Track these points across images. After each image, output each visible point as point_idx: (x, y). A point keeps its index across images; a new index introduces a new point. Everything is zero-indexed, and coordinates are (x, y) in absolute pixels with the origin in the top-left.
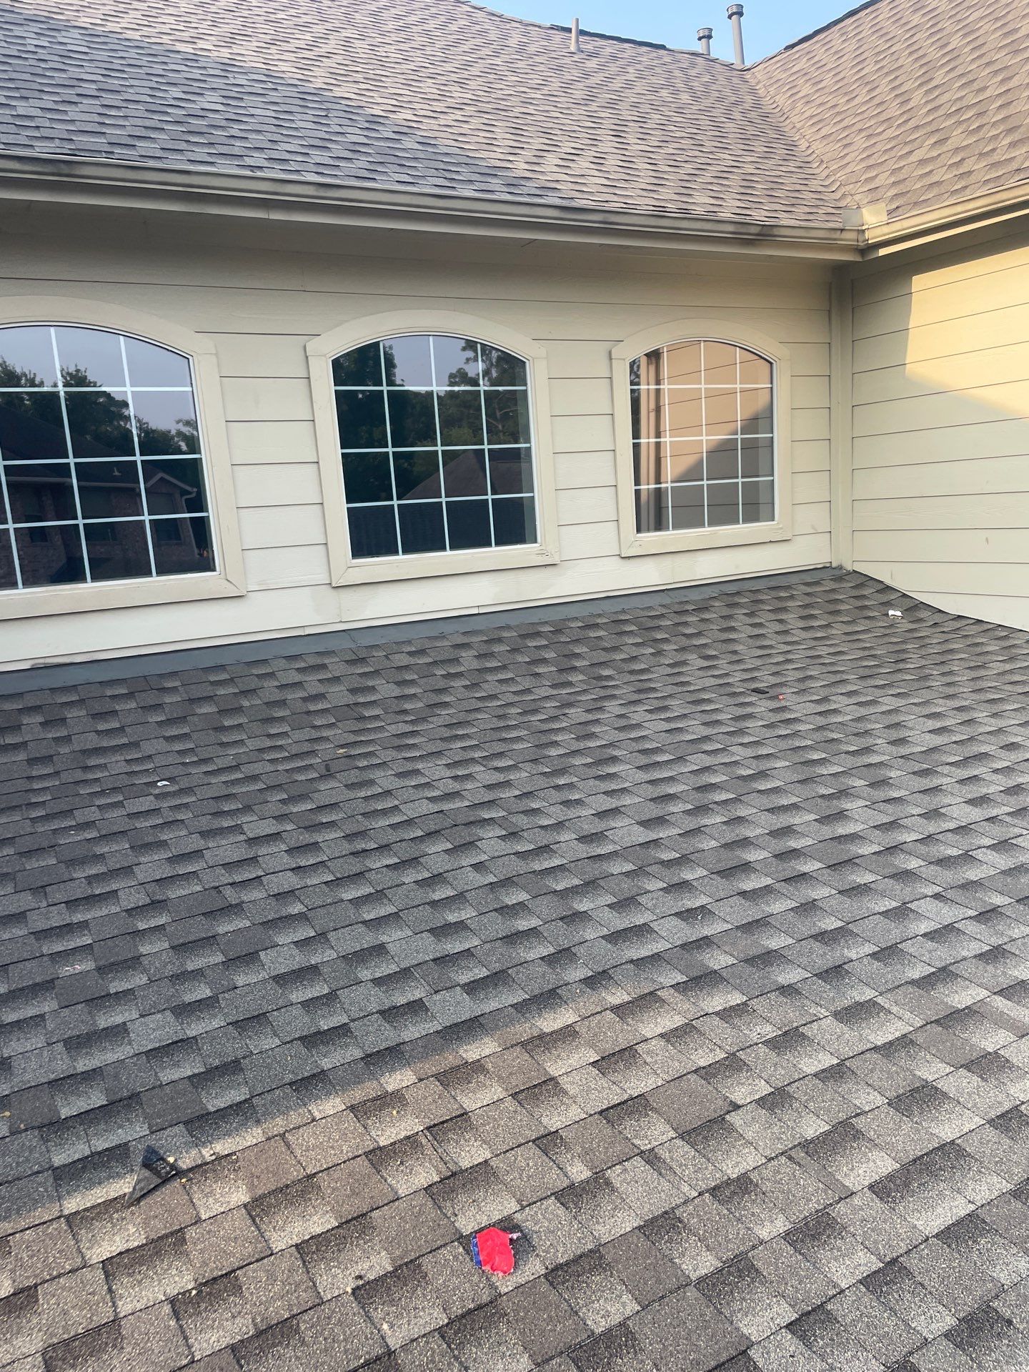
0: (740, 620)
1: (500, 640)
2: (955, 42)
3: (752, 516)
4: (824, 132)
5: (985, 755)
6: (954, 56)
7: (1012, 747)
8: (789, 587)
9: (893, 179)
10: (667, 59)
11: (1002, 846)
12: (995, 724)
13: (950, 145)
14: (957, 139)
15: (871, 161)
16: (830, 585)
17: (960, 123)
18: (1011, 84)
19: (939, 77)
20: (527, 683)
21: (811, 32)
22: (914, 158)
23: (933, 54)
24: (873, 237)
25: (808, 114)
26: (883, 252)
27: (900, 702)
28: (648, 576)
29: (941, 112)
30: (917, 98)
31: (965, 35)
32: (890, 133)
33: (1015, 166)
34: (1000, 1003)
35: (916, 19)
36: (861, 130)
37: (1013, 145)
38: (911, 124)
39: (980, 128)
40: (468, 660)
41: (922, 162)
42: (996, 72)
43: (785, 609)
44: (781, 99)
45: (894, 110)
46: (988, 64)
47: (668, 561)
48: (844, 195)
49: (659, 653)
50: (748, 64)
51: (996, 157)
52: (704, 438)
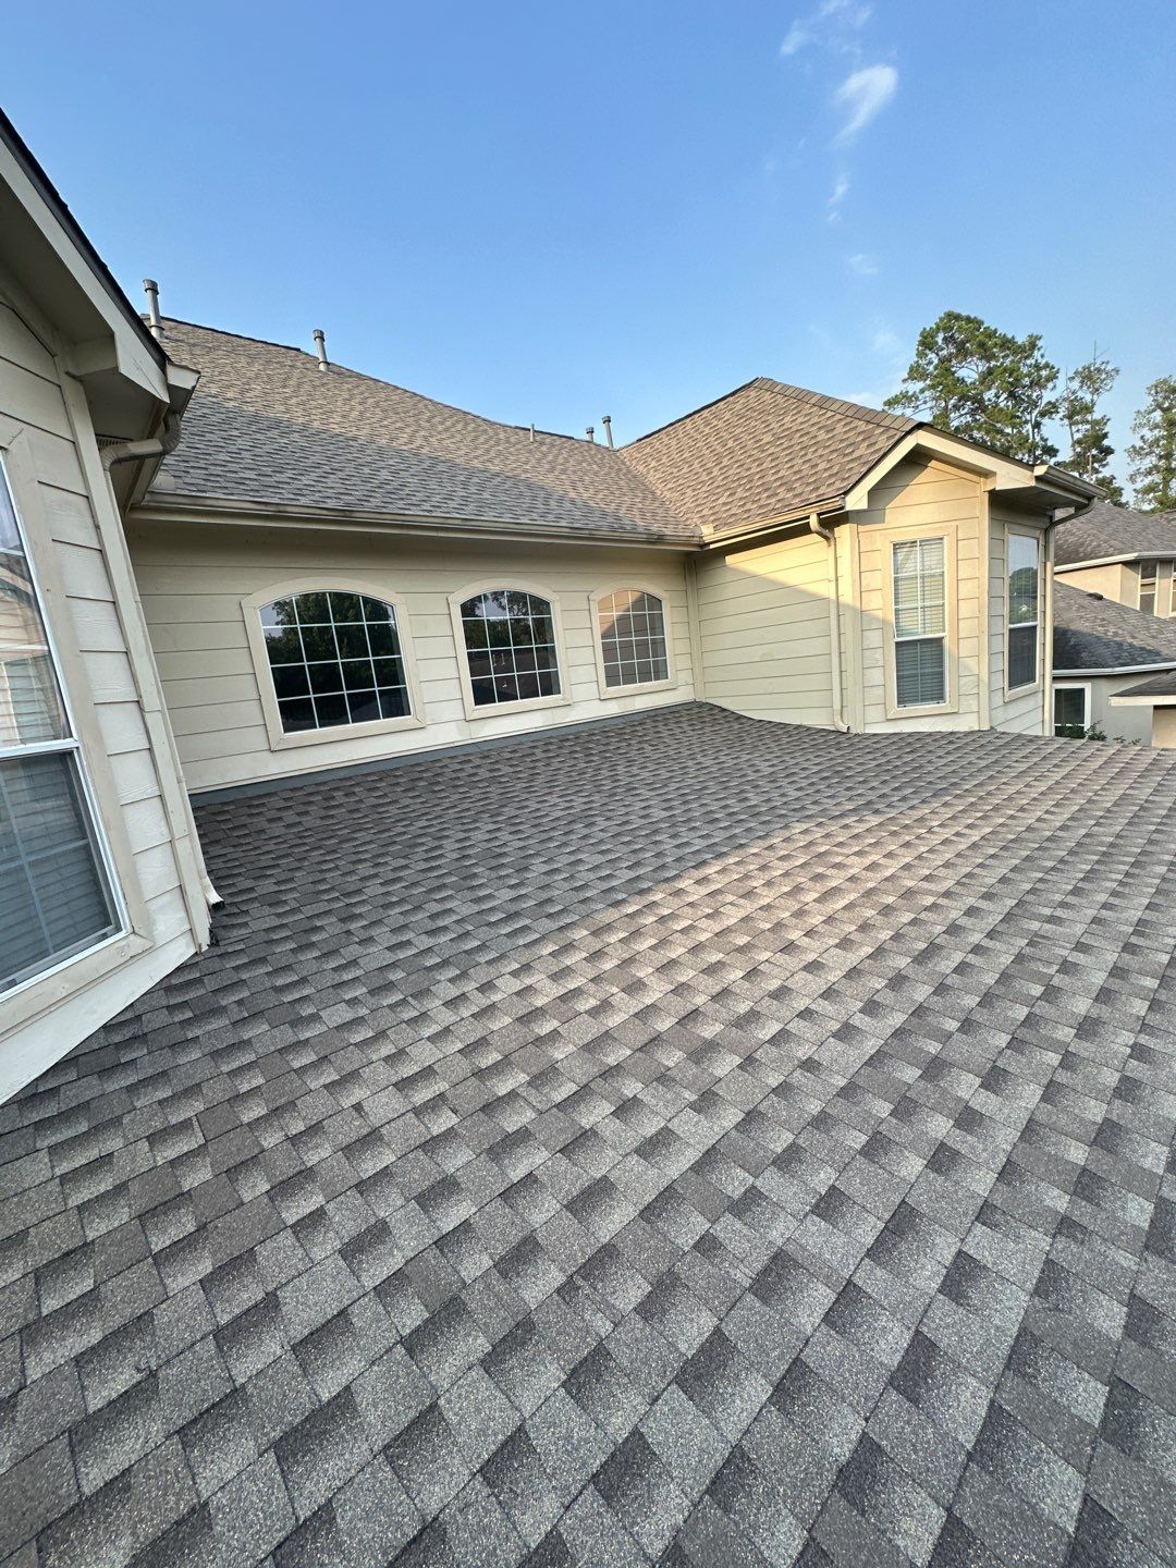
0: (661, 728)
1: (551, 743)
2: (730, 444)
3: (657, 678)
4: (668, 486)
5: (795, 773)
6: (731, 451)
7: (804, 769)
8: (678, 712)
9: (711, 512)
10: (577, 445)
11: (815, 803)
12: (794, 761)
13: (737, 496)
14: (740, 493)
15: (698, 502)
16: (697, 710)
17: (740, 485)
18: (763, 467)
19: (725, 462)
20: (573, 762)
21: (650, 432)
22: (720, 501)
23: (720, 449)
24: (707, 539)
25: (658, 476)
26: (712, 546)
27: (750, 756)
28: (613, 709)
29: (729, 480)
30: (716, 472)
31: (735, 441)
32: (704, 489)
33: (771, 507)
34: (835, 849)
35: (707, 430)
36: (689, 487)
37: (768, 497)
38: (715, 485)
39: (751, 488)
40: (539, 754)
41: (724, 504)
42: (754, 461)
43: (680, 722)
44: (640, 468)
45: (704, 477)
46: (750, 456)
47: (622, 701)
48: (687, 519)
49: (629, 745)
50: (616, 447)
51: (762, 503)
52: (633, 639)
